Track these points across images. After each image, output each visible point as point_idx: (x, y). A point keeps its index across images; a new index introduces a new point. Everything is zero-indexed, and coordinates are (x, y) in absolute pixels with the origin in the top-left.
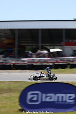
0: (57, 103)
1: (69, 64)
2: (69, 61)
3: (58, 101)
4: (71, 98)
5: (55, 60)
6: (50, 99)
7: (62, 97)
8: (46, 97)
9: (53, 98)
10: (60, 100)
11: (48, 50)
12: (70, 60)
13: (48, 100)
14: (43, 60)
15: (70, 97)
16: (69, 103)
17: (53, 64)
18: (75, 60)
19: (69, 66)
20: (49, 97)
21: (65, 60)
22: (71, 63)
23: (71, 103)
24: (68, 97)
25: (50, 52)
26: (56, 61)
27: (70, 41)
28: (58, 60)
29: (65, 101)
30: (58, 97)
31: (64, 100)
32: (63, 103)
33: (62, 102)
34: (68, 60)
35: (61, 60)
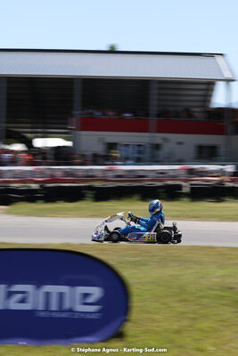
0: (42, 314)
1: (90, 188)
2: (91, 177)
3: (47, 310)
4: (90, 300)
5: (49, 172)
6: (23, 301)
7: (61, 295)
8: (10, 294)
9: (31, 299)
10: (54, 307)
11: (29, 143)
12: (95, 174)
13: (14, 305)
14: (9, 175)
15: (86, 295)
16: (82, 315)
17: (41, 186)
18: (110, 174)
19: (90, 194)
20: (19, 296)
21: (80, 174)
22: (97, 184)
23: (88, 316)
24: (78, 298)
25: (32, 147)
26: (52, 176)
27: (98, 114)
28: (59, 174)
29: (71, 310)
30: (48, 295)
31: (67, 305)
32: (64, 315)
33: (61, 310)
34: (90, 174)
35: (67, 173)
